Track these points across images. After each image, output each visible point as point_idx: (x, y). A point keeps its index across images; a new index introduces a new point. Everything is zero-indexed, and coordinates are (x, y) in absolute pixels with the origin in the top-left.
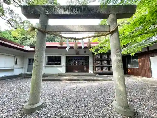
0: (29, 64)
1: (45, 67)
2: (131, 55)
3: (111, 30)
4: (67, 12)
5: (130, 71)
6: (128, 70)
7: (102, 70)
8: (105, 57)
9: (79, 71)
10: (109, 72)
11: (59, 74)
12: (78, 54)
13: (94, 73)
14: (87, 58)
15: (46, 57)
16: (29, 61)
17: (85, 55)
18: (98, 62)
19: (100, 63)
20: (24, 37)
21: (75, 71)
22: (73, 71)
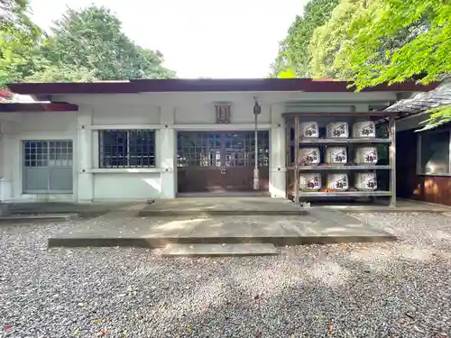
0: (27, 164)
1: (94, 174)
5: (436, 188)
6: (426, 184)
7: (324, 184)
8: (339, 133)
9: (229, 190)
12: (227, 121)
13: (290, 197)
15: (96, 134)
16: (27, 151)
17: (256, 123)
18: (310, 152)
19: (318, 156)
20: (24, 61)
21: (214, 190)
22: (206, 190)
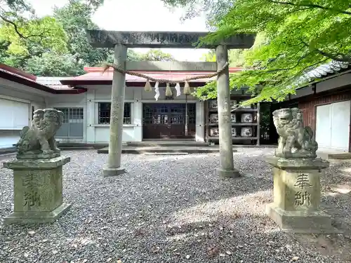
1: (96, 127)
2: (278, 100)
3: (219, 70)
4: (155, 42)
9: (171, 138)
10: (238, 138)
11: (128, 143)
12: (172, 98)
13: (205, 140)
14: (192, 108)
15: (97, 104)
18: (215, 116)
21: (162, 138)
22: (159, 138)
